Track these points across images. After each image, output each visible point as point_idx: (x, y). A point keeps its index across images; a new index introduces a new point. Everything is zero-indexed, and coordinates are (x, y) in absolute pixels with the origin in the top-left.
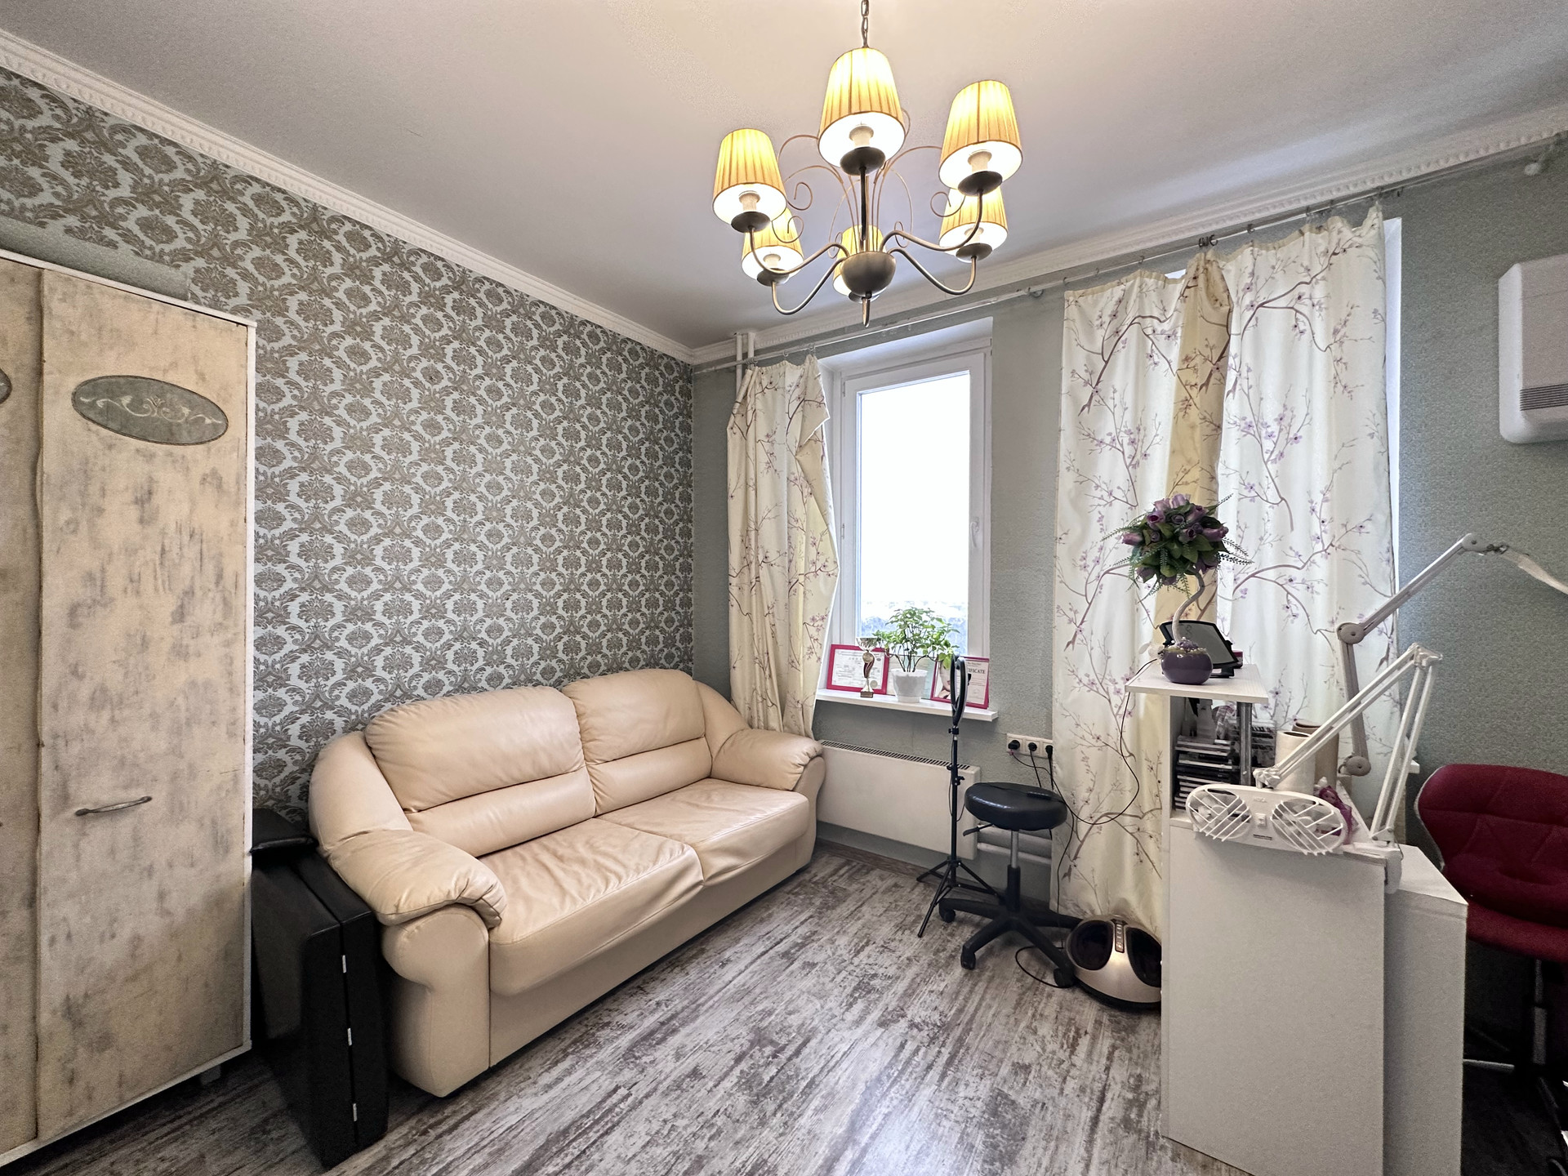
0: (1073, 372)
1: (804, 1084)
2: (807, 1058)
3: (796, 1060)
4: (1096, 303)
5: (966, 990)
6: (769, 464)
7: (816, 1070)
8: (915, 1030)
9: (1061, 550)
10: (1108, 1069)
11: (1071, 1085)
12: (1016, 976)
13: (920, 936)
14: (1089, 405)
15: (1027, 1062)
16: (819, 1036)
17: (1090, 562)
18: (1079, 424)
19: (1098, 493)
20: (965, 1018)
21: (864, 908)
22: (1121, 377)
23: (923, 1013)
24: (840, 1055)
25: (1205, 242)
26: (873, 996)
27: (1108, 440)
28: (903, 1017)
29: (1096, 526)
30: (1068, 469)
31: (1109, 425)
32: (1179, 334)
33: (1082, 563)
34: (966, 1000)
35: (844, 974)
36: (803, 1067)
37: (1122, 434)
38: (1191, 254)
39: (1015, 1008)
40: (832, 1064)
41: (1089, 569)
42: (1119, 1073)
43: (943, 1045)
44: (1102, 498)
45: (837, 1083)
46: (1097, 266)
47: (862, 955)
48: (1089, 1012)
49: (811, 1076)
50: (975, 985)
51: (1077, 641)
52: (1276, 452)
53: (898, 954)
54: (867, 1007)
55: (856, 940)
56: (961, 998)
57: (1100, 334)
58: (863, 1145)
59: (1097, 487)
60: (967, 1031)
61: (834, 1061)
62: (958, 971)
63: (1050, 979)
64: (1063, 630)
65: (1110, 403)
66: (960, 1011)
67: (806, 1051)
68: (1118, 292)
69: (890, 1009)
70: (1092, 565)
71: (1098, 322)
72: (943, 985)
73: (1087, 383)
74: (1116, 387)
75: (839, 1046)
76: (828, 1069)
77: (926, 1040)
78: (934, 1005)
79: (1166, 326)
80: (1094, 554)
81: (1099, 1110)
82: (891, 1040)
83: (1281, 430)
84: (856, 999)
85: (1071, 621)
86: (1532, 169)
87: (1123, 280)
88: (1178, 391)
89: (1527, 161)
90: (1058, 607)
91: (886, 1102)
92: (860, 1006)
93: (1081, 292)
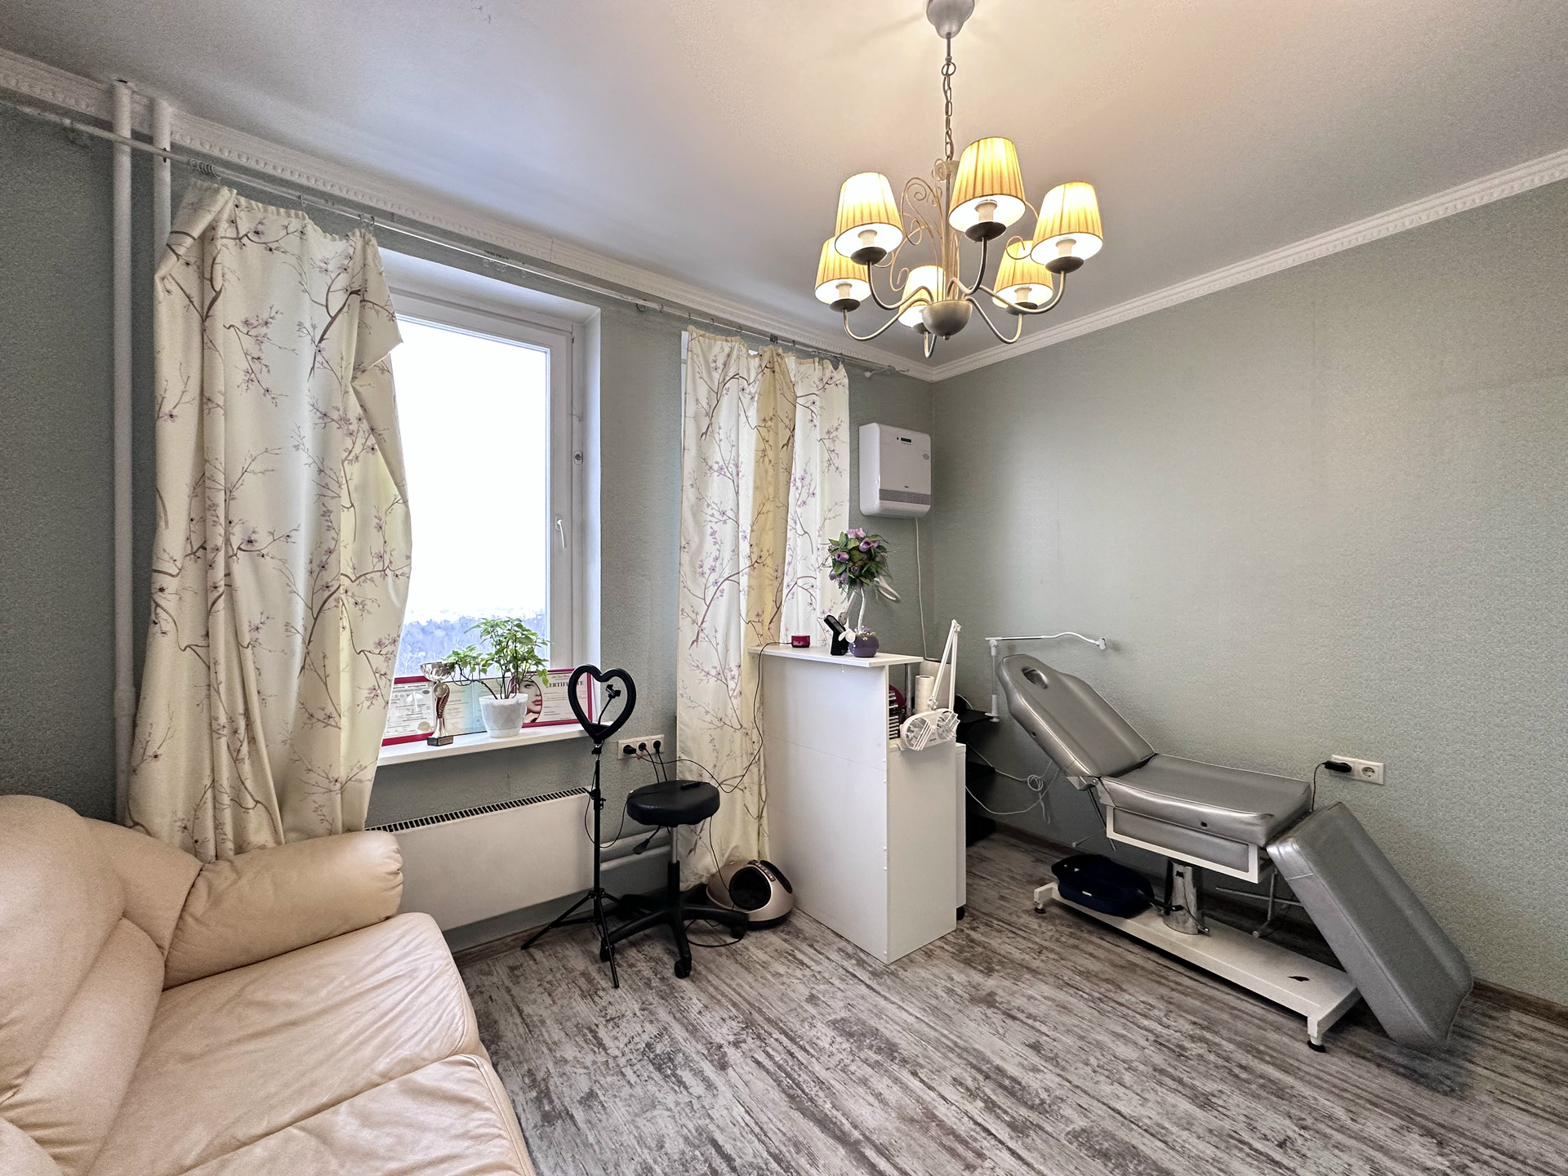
0: (697, 400)
1: (774, 1165)
2: (741, 1150)
3: (738, 1162)
4: (710, 347)
5: (711, 989)
6: (251, 377)
7: (760, 1148)
8: (743, 1045)
9: (685, 558)
10: (828, 958)
11: (837, 982)
12: (715, 954)
13: (616, 986)
14: (706, 433)
15: (807, 993)
16: (712, 1127)
17: (706, 569)
18: (700, 448)
19: (710, 512)
20: (745, 1006)
21: (527, 1010)
22: (724, 416)
23: (725, 1030)
24: (747, 1118)
25: (774, 339)
26: (679, 1058)
27: (716, 467)
28: (721, 1046)
29: (709, 540)
30: (692, 485)
31: (719, 454)
32: (756, 399)
33: (700, 570)
34: (723, 994)
35: (628, 1071)
36: (750, 1158)
37: (731, 465)
38: (764, 343)
39: (750, 972)
40: (757, 1130)
41: (706, 576)
42: (835, 956)
43: (770, 1034)
44: (713, 515)
45: (784, 1134)
46: (713, 318)
47: (608, 1042)
48: (772, 938)
49: (765, 1155)
50: (709, 981)
51: (700, 639)
52: (800, 501)
53: (629, 1014)
54: (691, 1070)
55: (580, 1039)
56: (720, 997)
57: (716, 376)
58: (861, 1137)
59: (708, 505)
60: (760, 1011)
61: (753, 1125)
62: (684, 983)
63: (730, 940)
64: (687, 631)
65: (716, 436)
66: (735, 1005)
67: (728, 1148)
68: (727, 347)
69: (706, 1052)
70: (708, 572)
71: (713, 365)
72: (695, 1000)
73: (707, 414)
74: (722, 425)
75: (734, 1113)
76: (762, 1136)
77: (758, 1043)
78: (718, 1019)
79: (752, 389)
80: (708, 563)
81: (862, 981)
82: (747, 1068)
83: (803, 486)
84: (675, 1075)
85: (694, 622)
86: (868, 374)
87: (729, 338)
88: (757, 443)
89: (867, 369)
90: (683, 610)
91: (820, 1102)
92: (686, 1076)
93: (703, 332)
